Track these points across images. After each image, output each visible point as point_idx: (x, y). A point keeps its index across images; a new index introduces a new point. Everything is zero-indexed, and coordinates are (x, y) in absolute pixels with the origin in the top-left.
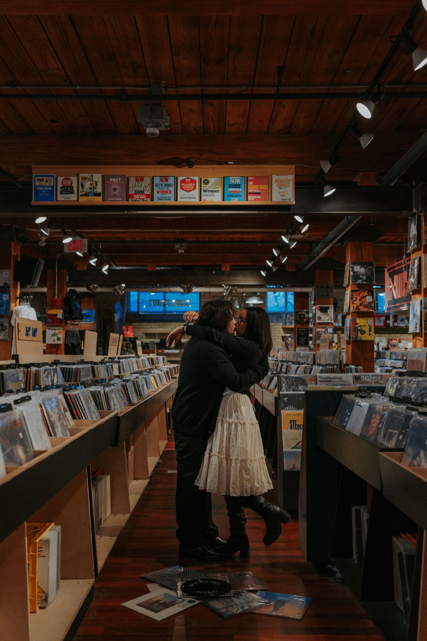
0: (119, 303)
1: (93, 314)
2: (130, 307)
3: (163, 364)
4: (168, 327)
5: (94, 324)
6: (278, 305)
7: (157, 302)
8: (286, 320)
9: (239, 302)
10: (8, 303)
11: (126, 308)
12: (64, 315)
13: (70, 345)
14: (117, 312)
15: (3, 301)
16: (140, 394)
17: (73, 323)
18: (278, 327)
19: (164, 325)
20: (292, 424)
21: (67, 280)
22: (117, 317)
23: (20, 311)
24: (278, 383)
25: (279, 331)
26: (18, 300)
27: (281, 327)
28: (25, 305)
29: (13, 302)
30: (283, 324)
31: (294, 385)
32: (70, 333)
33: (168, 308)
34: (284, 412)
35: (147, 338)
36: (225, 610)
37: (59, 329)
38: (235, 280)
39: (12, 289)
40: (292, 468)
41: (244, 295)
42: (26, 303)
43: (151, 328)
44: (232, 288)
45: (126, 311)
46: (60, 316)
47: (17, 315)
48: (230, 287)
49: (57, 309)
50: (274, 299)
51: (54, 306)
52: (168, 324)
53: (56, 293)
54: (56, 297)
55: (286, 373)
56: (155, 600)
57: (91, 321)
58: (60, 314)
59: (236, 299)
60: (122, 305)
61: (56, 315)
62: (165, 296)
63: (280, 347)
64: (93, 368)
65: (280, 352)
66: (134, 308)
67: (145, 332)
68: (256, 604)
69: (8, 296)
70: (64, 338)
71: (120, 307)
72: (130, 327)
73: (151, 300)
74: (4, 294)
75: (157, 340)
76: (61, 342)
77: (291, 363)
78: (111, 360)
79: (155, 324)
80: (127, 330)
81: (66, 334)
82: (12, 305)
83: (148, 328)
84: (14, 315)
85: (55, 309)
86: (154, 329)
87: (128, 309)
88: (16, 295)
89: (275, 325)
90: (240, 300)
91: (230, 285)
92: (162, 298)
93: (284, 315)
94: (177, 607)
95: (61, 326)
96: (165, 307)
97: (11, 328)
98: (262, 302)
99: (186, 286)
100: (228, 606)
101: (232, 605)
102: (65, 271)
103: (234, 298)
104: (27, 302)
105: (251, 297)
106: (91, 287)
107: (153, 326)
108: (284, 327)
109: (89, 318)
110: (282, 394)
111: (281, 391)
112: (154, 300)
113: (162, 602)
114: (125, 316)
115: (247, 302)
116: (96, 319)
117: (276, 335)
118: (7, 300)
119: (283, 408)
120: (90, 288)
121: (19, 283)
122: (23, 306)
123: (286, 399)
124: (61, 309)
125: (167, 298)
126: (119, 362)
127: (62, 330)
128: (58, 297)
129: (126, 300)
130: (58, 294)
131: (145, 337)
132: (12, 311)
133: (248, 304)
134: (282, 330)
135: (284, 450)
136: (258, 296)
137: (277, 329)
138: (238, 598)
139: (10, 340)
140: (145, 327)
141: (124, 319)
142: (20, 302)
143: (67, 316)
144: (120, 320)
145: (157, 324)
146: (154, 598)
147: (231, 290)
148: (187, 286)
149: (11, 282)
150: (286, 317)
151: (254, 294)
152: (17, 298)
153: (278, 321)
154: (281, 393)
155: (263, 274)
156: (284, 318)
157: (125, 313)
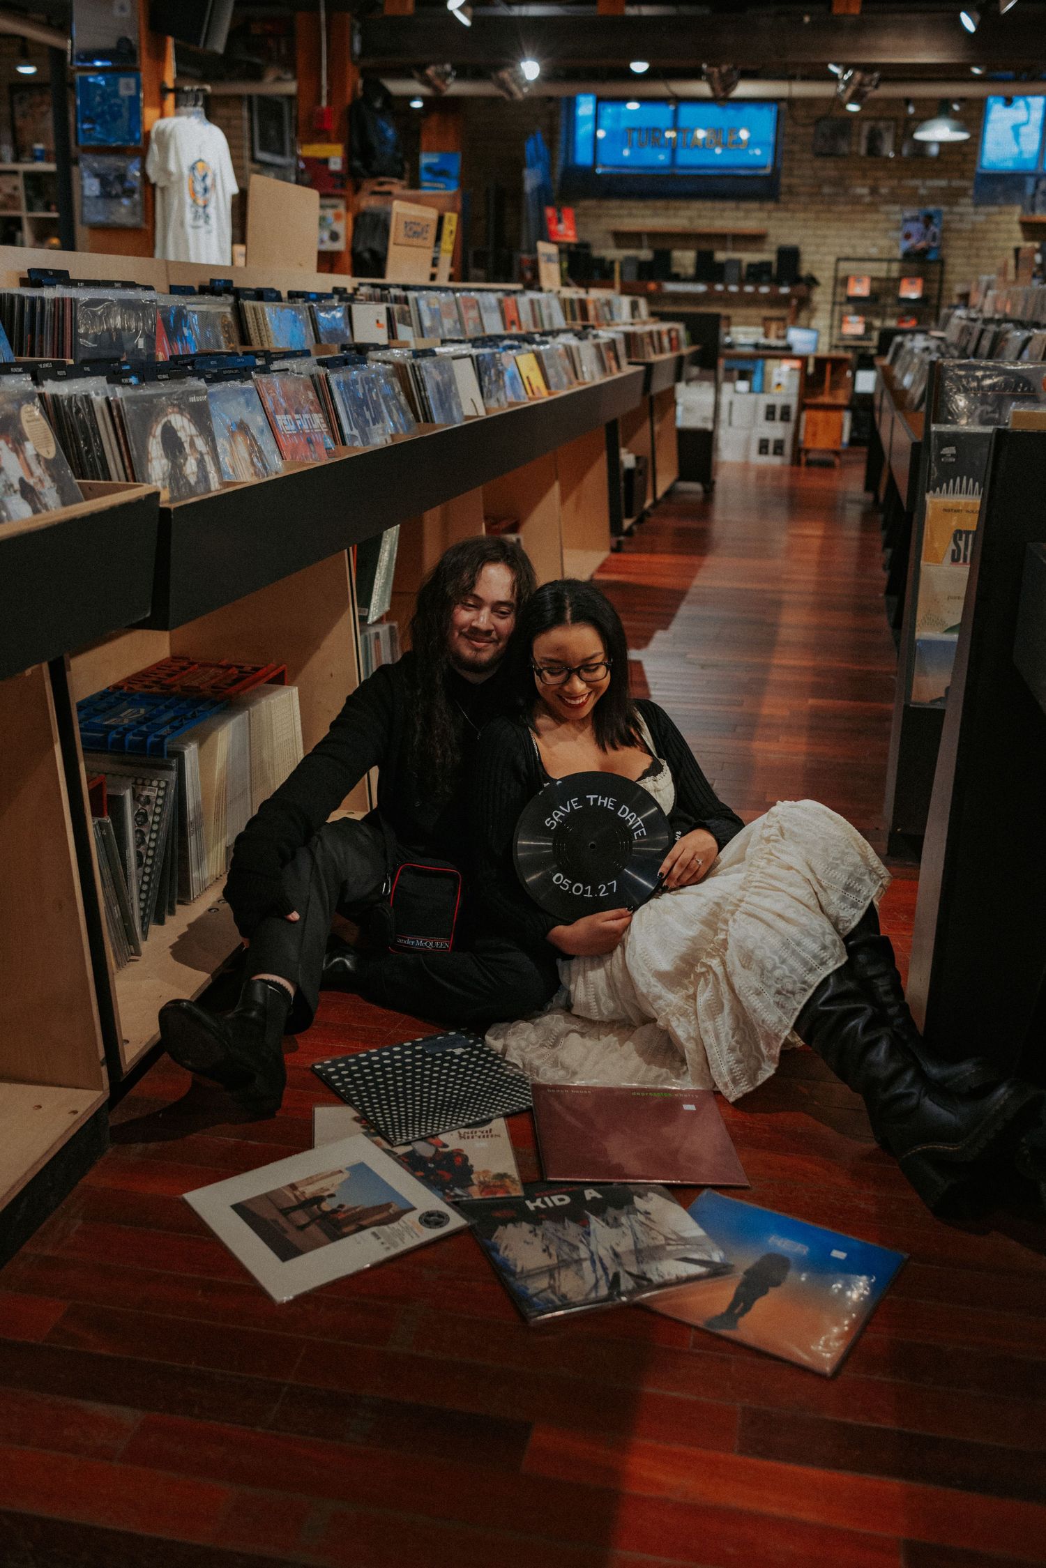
0: (539, 137)
1: (455, 166)
2: (574, 151)
3: (630, 320)
4: (682, 213)
5: (454, 197)
6: (1021, 153)
7: (652, 135)
8: (1034, 196)
9: (896, 136)
10: (135, 106)
11: (563, 155)
12: (348, 158)
13: (367, 255)
14: (533, 166)
15: (118, 101)
16: (425, 415)
17: (377, 189)
18: (1007, 218)
19: (667, 209)
20: (962, 544)
21: (357, 47)
22: (531, 179)
23: (170, 135)
24: (930, 394)
25: (1010, 231)
26: (170, 99)
27: (1016, 218)
28: (189, 115)
29: (153, 105)
30: (1024, 208)
31: (990, 400)
32: (368, 219)
33: (685, 157)
34: (934, 501)
35: (619, 246)
36: (543, 1283)
37: (334, 207)
38: (870, 49)
39: (145, 61)
40: (939, 699)
41: (911, 110)
42: (191, 109)
43: (630, 215)
44: (862, 79)
45: (560, 163)
46: (336, 164)
47: (164, 148)
48: (858, 76)
49: (329, 141)
50: (1010, 134)
51: (319, 134)
52: (677, 204)
53: (324, 92)
54: (324, 103)
55: (990, 356)
56: (310, 1191)
57: (447, 188)
58: (335, 156)
59: (888, 129)
60: (551, 143)
61: (325, 161)
62: (676, 114)
63: (993, 277)
64: (238, 311)
65: (990, 293)
66: (583, 156)
67: (612, 228)
68: (672, 1269)
69: (132, 82)
70: (350, 234)
71: (543, 149)
72: (569, 213)
73: (634, 129)
74: (124, 77)
75: (646, 254)
76: (340, 246)
77: (1010, 326)
78: (378, 291)
79: (641, 204)
80: (559, 221)
81: (356, 221)
82: (150, 114)
83: (620, 216)
84: (154, 147)
85: (319, 142)
86: (640, 221)
87: (567, 158)
88: (163, 83)
89: (1000, 213)
90: (900, 131)
91: (856, 67)
92: (669, 123)
93: (1031, 182)
94: (372, 1238)
95: (340, 197)
96: (674, 152)
97: (150, 189)
98: (963, 136)
99: (716, 70)
100: (564, 1264)
101: (579, 1261)
102: (348, 15)
103: (882, 125)
104: (195, 105)
105: (931, 117)
106: (430, 71)
107: (634, 212)
108: (1026, 218)
109: (441, 179)
110: (940, 435)
111: (936, 421)
112: (639, 130)
113: (327, 1206)
114: (558, 177)
115: (920, 136)
116: (464, 182)
117: (1000, 244)
118: (130, 97)
119: (936, 485)
120: (427, 76)
121: (171, 42)
122: (183, 119)
123: (949, 451)
124: (338, 141)
125: (683, 123)
126: (406, 301)
127: (342, 209)
128: (329, 103)
129: (563, 130)
130: (329, 93)
131: (611, 242)
132: (149, 132)
133: (924, 144)
134: (1017, 227)
135: (918, 635)
136: (954, 116)
137: (1003, 226)
138: (616, 1224)
139: (149, 228)
140: (614, 212)
141: (556, 187)
142: (177, 105)
143: (357, 164)
144: (541, 189)
145: (650, 203)
146: (310, 1181)
147: (861, 84)
148: (720, 72)
149: (138, 36)
150: (1037, 186)
151: (941, 108)
152: (164, 91)
153: (1010, 201)
154: (934, 428)
155: (968, 23)
156: (1030, 189)
157: (558, 171)
